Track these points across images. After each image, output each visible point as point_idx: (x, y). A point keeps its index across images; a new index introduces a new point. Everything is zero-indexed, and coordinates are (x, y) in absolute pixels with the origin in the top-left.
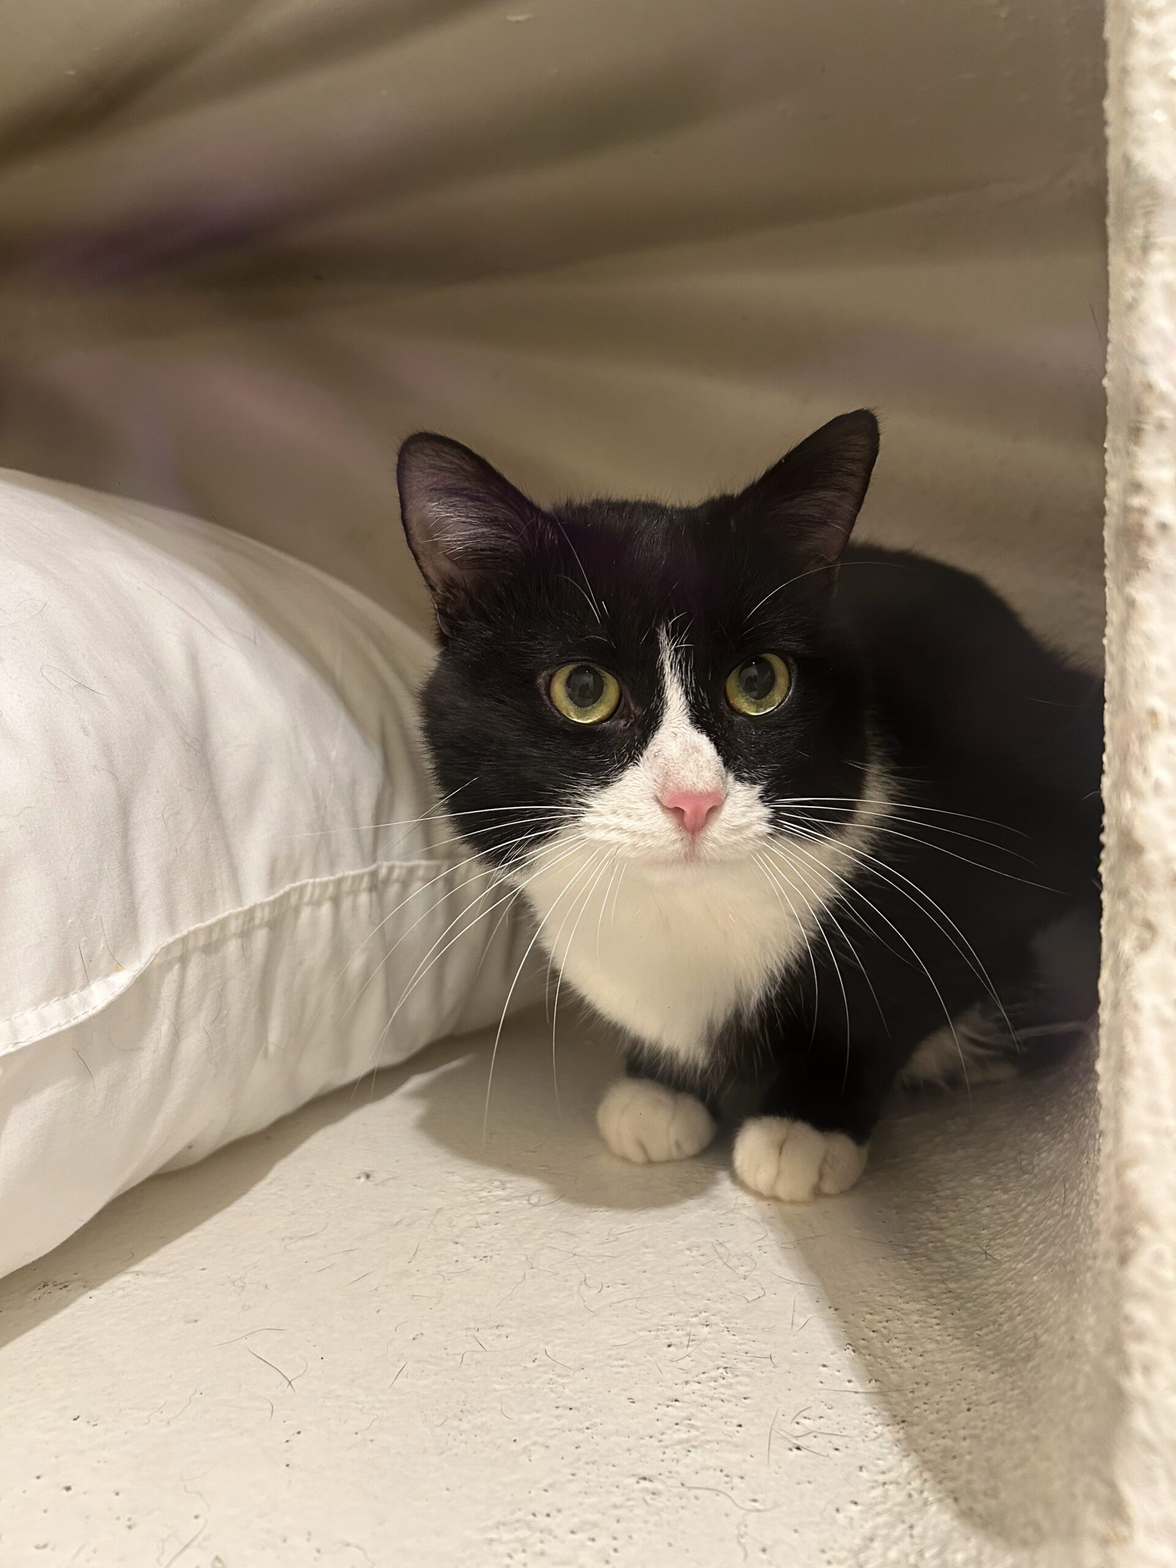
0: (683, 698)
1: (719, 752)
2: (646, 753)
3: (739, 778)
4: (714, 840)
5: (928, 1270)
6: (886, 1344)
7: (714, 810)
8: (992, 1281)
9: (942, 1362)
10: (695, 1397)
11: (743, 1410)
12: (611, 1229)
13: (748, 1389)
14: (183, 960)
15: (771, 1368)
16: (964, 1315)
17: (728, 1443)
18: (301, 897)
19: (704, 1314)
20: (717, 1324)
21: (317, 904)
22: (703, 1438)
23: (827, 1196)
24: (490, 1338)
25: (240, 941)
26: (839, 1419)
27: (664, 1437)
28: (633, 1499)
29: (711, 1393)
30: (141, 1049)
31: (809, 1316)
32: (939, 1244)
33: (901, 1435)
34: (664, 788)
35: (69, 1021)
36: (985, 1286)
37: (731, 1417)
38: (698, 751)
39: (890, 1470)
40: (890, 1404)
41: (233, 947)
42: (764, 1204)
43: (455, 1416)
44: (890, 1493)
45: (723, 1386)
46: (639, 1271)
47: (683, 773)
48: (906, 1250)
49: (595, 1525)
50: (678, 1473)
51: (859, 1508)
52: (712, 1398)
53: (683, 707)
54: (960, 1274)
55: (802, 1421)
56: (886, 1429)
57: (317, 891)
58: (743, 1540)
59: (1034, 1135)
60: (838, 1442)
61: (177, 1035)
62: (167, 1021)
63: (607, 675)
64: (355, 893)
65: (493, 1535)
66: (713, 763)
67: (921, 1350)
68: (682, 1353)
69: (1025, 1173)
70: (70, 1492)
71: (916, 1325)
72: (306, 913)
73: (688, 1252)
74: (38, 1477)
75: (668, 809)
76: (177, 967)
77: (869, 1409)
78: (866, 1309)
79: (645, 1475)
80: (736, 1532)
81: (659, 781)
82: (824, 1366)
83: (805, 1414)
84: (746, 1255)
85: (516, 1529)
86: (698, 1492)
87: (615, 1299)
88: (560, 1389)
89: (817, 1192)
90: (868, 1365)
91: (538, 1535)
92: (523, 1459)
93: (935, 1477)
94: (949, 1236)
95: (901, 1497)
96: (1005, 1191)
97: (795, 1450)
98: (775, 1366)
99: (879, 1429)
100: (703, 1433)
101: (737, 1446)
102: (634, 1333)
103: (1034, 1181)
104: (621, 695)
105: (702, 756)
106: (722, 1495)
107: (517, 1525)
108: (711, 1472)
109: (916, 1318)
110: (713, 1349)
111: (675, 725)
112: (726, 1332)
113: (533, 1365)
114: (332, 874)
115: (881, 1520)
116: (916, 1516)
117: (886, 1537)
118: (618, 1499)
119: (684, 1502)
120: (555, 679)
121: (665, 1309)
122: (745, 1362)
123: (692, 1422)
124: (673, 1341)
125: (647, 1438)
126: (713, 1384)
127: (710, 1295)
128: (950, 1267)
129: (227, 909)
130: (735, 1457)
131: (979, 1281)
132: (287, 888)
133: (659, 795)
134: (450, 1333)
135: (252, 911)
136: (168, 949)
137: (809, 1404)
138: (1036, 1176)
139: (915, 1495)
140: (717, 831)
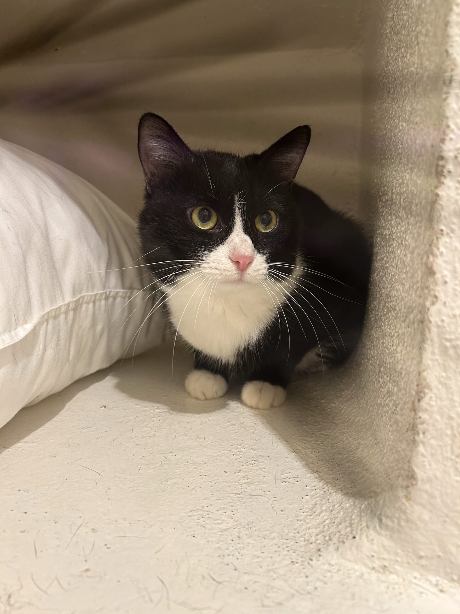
0: (241, 222)
1: (253, 243)
2: (227, 241)
3: (259, 252)
4: (249, 274)
5: (313, 428)
6: (305, 451)
7: (250, 263)
8: (337, 430)
9: (326, 454)
10: (247, 470)
11: (264, 472)
12: (202, 420)
13: (264, 466)
14: (47, 321)
15: (270, 460)
16: (330, 440)
17: (262, 482)
18: (83, 300)
19: (242, 445)
20: (247, 448)
21: (88, 303)
22: (253, 481)
23: (276, 407)
24: (169, 456)
25: (65, 315)
26: (295, 473)
27: (240, 482)
28: (235, 500)
29: (252, 468)
30: (32, 354)
31: (278, 444)
32: (315, 421)
33: (317, 476)
34: (233, 254)
35: (13, 342)
36: (335, 431)
37: (261, 475)
38: (246, 241)
39: (316, 486)
40: (311, 467)
41: (62, 317)
42: (253, 411)
43: (165, 480)
44: (318, 492)
45: (255, 466)
46: (216, 433)
47: (240, 249)
48: (304, 423)
49: (224, 508)
50: (247, 492)
51: (308, 497)
52: (253, 470)
53: (241, 225)
54: (325, 428)
55: (284, 474)
56: (312, 475)
57: (89, 298)
58: (274, 509)
59: (340, 386)
60: (297, 479)
61: (45, 350)
62: (42, 344)
63: (213, 212)
64: (100, 300)
65: (190, 514)
66: (251, 246)
67: (317, 451)
68: (238, 457)
69: (340, 398)
70: (27, 514)
71: (315, 444)
72: (84, 306)
73: (231, 426)
74: (12, 510)
75: (234, 262)
76: (45, 323)
77: (304, 470)
78: (296, 441)
79: (237, 492)
80: (271, 507)
81: (231, 251)
82: (287, 458)
83: (284, 472)
84: (251, 426)
85: (198, 512)
86: (256, 497)
87: (210, 442)
88: (200, 470)
89: (272, 406)
90: (301, 457)
91: (206, 512)
92: (194, 491)
93: (332, 486)
94: (318, 418)
95: (322, 493)
96: (334, 404)
97: (284, 483)
98: (271, 459)
99: (309, 475)
100: (253, 480)
101: (265, 483)
102: (220, 452)
103: (344, 400)
104: (218, 220)
105: (247, 243)
106: (264, 497)
107: (198, 510)
108: (258, 491)
109: (314, 442)
110: (249, 455)
111: (238, 231)
112: (251, 450)
113: (187, 464)
114: (93, 292)
115: (317, 499)
116: (328, 497)
117: (320, 504)
118: (230, 501)
119: (252, 500)
120: (194, 212)
121: (229, 444)
122: (261, 458)
123: (248, 477)
124: (234, 453)
125: (234, 483)
126: (251, 465)
127: (243, 439)
128: (320, 427)
129: (60, 303)
130: (265, 486)
131: (332, 430)
132: (80, 296)
133: (231, 256)
134: (154, 456)
135: (69, 304)
136: (43, 316)
137: (285, 469)
138: (344, 398)
139: (327, 492)
140: (250, 271)
